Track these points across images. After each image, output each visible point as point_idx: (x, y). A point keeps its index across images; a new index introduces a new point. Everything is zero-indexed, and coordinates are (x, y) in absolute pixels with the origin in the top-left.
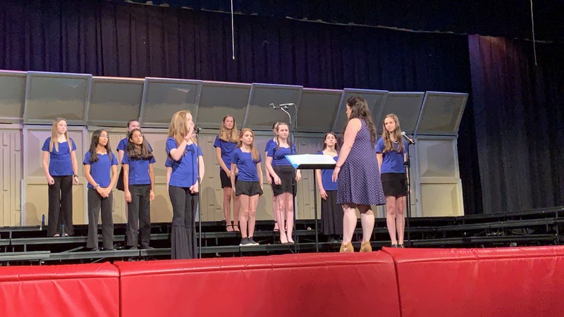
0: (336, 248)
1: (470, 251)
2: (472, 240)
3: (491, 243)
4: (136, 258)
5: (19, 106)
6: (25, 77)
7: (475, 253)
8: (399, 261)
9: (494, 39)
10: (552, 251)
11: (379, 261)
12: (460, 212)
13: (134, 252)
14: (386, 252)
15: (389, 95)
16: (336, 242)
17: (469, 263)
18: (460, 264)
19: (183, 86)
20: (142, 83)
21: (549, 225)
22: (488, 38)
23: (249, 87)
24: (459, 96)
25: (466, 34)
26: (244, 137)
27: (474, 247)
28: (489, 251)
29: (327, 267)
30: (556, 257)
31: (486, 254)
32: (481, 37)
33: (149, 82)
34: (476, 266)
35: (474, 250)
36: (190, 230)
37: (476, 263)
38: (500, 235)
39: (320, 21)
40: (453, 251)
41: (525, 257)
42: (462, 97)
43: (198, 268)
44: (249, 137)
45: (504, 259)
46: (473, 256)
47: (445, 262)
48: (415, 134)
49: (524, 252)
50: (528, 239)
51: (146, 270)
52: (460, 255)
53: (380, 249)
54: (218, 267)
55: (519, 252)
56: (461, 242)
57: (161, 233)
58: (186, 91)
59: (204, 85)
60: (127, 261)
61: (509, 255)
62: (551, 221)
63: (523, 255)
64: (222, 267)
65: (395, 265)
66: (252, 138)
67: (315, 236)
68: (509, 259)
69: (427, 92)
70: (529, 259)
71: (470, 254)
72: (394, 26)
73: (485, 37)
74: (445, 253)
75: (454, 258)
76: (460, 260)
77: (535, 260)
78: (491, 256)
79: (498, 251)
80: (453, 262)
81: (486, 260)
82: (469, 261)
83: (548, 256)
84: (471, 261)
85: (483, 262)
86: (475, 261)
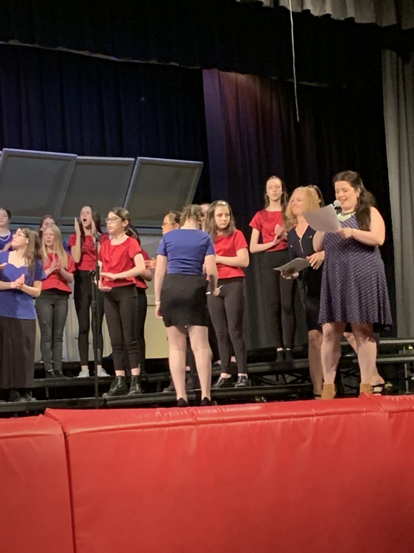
1: (184, 411)
7: (192, 415)
8: (72, 431)
9: (242, 78)
11: (39, 432)
14: (52, 417)
15: (79, 163)
17: (182, 431)
18: (169, 432)
22: (233, 75)
24: (189, 166)
25: (198, 67)
28: (215, 411)
30: (315, 418)
31: (210, 416)
32: (224, 73)
34: (194, 436)
37: (192, 430)
40: (158, 411)
41: (268, 419)
42: (194, 167)
45: (236, 424)
46: (190, 420)
47: (146, 430)
52: (168, 418)
53: (42, 412)
55: (259, 412)
61: (244, 417)
63: (265, 415)
65: (65, 437)
68: (245, 423)
69: (138, 158)
70: (274, 421)
71: (184, 416)
72: (85, 50)
73: (227, 73)
74: (147, 416)
75: (160, 423)
76: (170, 425)
77: (284, 422)
78: (217, 418)
79: (228, 410)
80: (157, 429)
81: (209, 426)
82: (182, 427)
83: (302, 416)
84: (186, 427)
85: (206, 428)
86: (193, 427)
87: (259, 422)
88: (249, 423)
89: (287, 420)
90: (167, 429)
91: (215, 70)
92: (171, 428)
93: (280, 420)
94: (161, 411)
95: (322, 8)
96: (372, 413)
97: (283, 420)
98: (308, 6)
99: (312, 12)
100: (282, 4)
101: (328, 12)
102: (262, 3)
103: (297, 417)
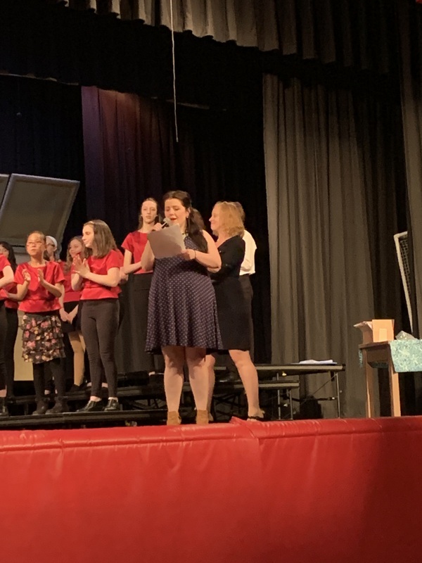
1: (51, 433)
17: (47, 455)
18: (35, 455)
22: (112, 93)
24: (64, 184)
30: (185, 443)
32: (101, 90)
34: (60, 459)
37: (58, 454)
40: (23, 434)
42: (70, 186)
45: (104, 447)
46: (56, 443)
47: (9, 453)
52: (34, 441)
68: (112, 446)
70: (142, 445)
71: (50, 439)
73: (107, 91)
74: (11, 438)
75: (24, 446)
76: (34, 448)
77: (153, 447)
80: (22, 452)
81: (76, 449)
82: (48, 450)
83: (172, 441)
84: (52, 450)
85: (72, 451)
86: (58, 450)
87: (127, 446)
88: (117, 446)
89: (156, 444)
90: (32, 452)
91: (95, 88)
92: (36, 451)
93: (149, 445)
94: (26, 434)
95: (204, 30)
96: (243, 440)
97: (152, 444)
98: (189, 26)
99: (194, 33)
100: (164, 22)
101: (208, 34)
102: (143, 21)
103: (167, 441)
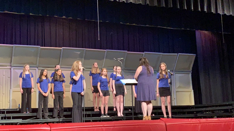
0: (141, 118)
1: (197, 120)
2: (198, 115)
3: (206, 116)
4: (57, 122)
5: (10, 59)
6: (13, 47)
7: (199, 120)
8: (167, 124)
9: (206, 32)
10: (232, 120)
11: (159, 124)
12: (193, 104)
13: (57, 120)
14: (162, 120)
15: (163, 55)
16: (141, 116)
18: (193, 125)
19: (78, 51)
20: (61, 50)
21: (230, 109)
23: (105, 51)
24: (192, 55)
25: (194, 30)
26: (103, 72)
27: (199, 118)
28: (205, 120)
29: (137, 126)
30: (233, 123)
31: (204, 121)
32: (201, 31)
33: (64, 49)
34: (200, 126)
35: (199, 119)
36: (80, 110)
37: (199, 125)
38: (210, 113)
39: (134, 24)
40: (190, 120)
41: (220, 122)
42: (193, 56)
43: (83, 127)
44: (105, 72)
45: (211, 123)
46: (199, 122)
47: (187, 124)
48: (174, 71)
49: (219, 120)
50: (222, 115)
51: (61, 127)
52: (193, 121)
53: (159, 119)
54: (92, 126)
55: (218, 120)
56: (193, 116)
57: (68, 112)
58: (79, 53)
59: (86, 50)
60: (54, 123)
61: (213, 122)
62: (231, 107)
63: (219, 121)
64: (93, 126)
65: (166, 125)
66: (106, 73)
67: (132, 113)
69: (179, 54)
71: (197, 121)
72: (165, 27)
73: (203, 31)
74: (187, 121)
76: (193, 123)
78: (206, 122)
79: (209, 120)
80: (190, 124)
82: (196, 124)
83: (230, 122)
84: (197, 124)
85: (203, 124)
86: (199, 124)
89: (225, 123)
91: (199, 30)
93: (223, 123)
94: (191, 120)
95: (229, 13)
98: (226, 13)
99: (227, 14)
100: (218, 12)
101: (231, 14)
102: (213, 12)
103: (228, 122)
